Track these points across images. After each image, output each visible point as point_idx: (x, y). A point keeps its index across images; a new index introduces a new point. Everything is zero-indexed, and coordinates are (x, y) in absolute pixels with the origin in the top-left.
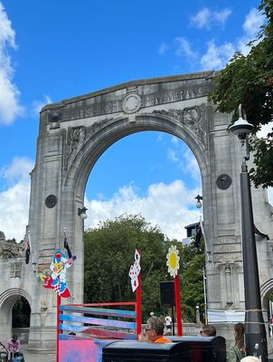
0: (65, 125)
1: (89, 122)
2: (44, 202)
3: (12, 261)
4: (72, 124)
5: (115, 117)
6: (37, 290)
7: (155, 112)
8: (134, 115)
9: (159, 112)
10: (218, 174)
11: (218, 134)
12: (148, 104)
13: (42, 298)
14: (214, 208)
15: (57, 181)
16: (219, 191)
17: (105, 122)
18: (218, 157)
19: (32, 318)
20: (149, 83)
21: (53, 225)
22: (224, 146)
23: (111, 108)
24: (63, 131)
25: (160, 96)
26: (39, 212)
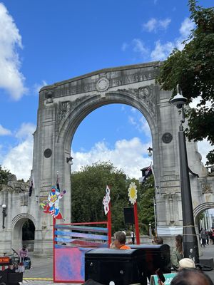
0: (57, 100)
1: (73, 98)
2: (43, 154)
3: (22, 194)
4: (62, 99)
5: (91, 94)
6: (39, 214)
7: (119, 90)
8: (105, 93)
9: (122, 90)
10: (163, 132)
11: (163, 105)
12: (114, 85)
13: (42, 220)
14: (161, 156)
15: (52, 139)
16: (164, 144)
17: (84, 97)
18: (163, 121)
19: (36, 233)
20: (115, 70)
21: (49, 170)
22: (167, 113)
23: (89, 88)
24: (56, 105)
25: (122, 79)
26: (40, 161)
